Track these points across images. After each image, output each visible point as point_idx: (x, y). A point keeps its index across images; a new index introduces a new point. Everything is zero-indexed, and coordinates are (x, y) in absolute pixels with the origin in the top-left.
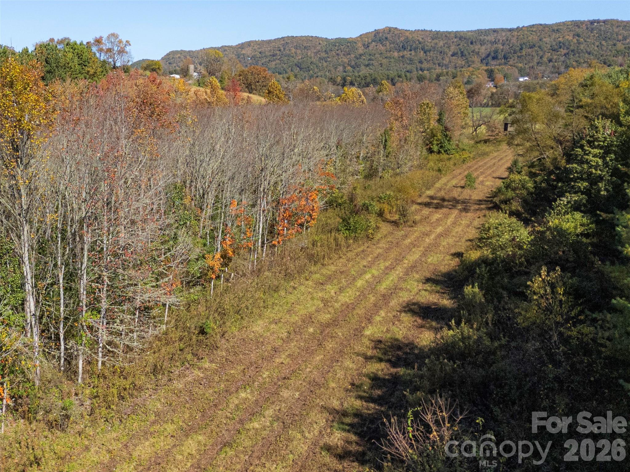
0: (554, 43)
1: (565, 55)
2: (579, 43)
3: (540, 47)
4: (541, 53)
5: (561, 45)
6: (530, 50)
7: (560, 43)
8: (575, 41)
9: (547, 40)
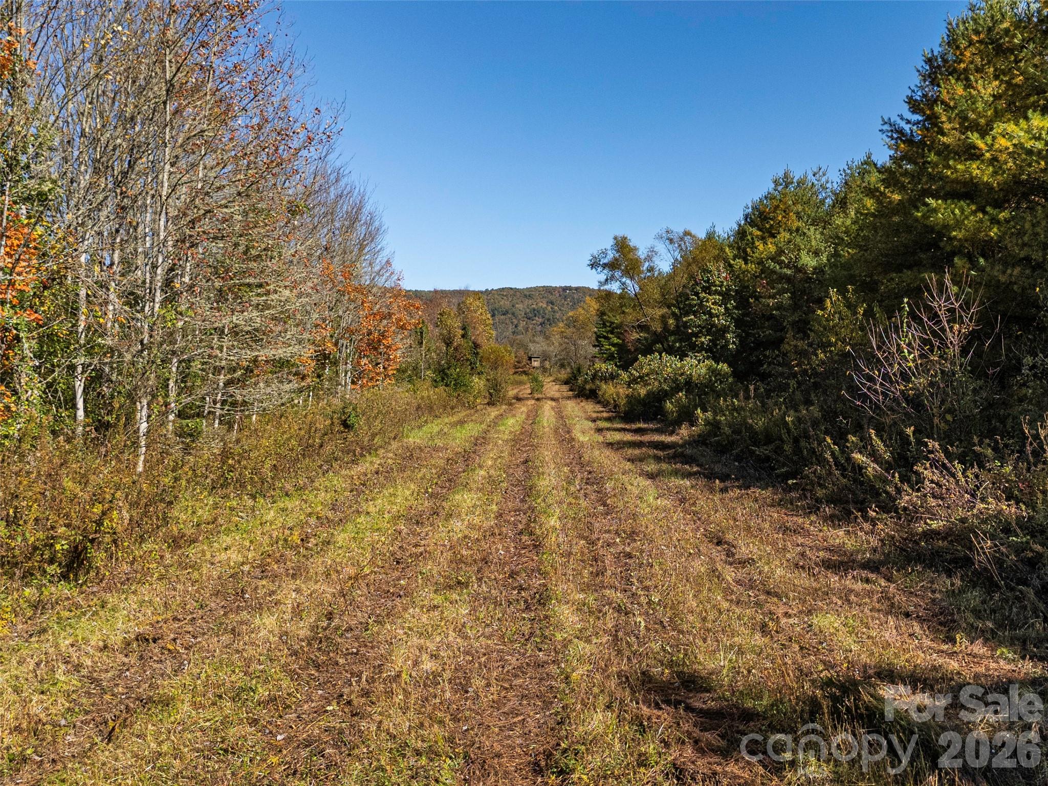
0: (528, 310)
1: (541, 324)
2: (554, 312)
3: (513, 314)
4: (515, 322)
5: (536, 312)
6: (502, 317)
7: (534, 310)
8: (549, 308)
9: (520, 306)
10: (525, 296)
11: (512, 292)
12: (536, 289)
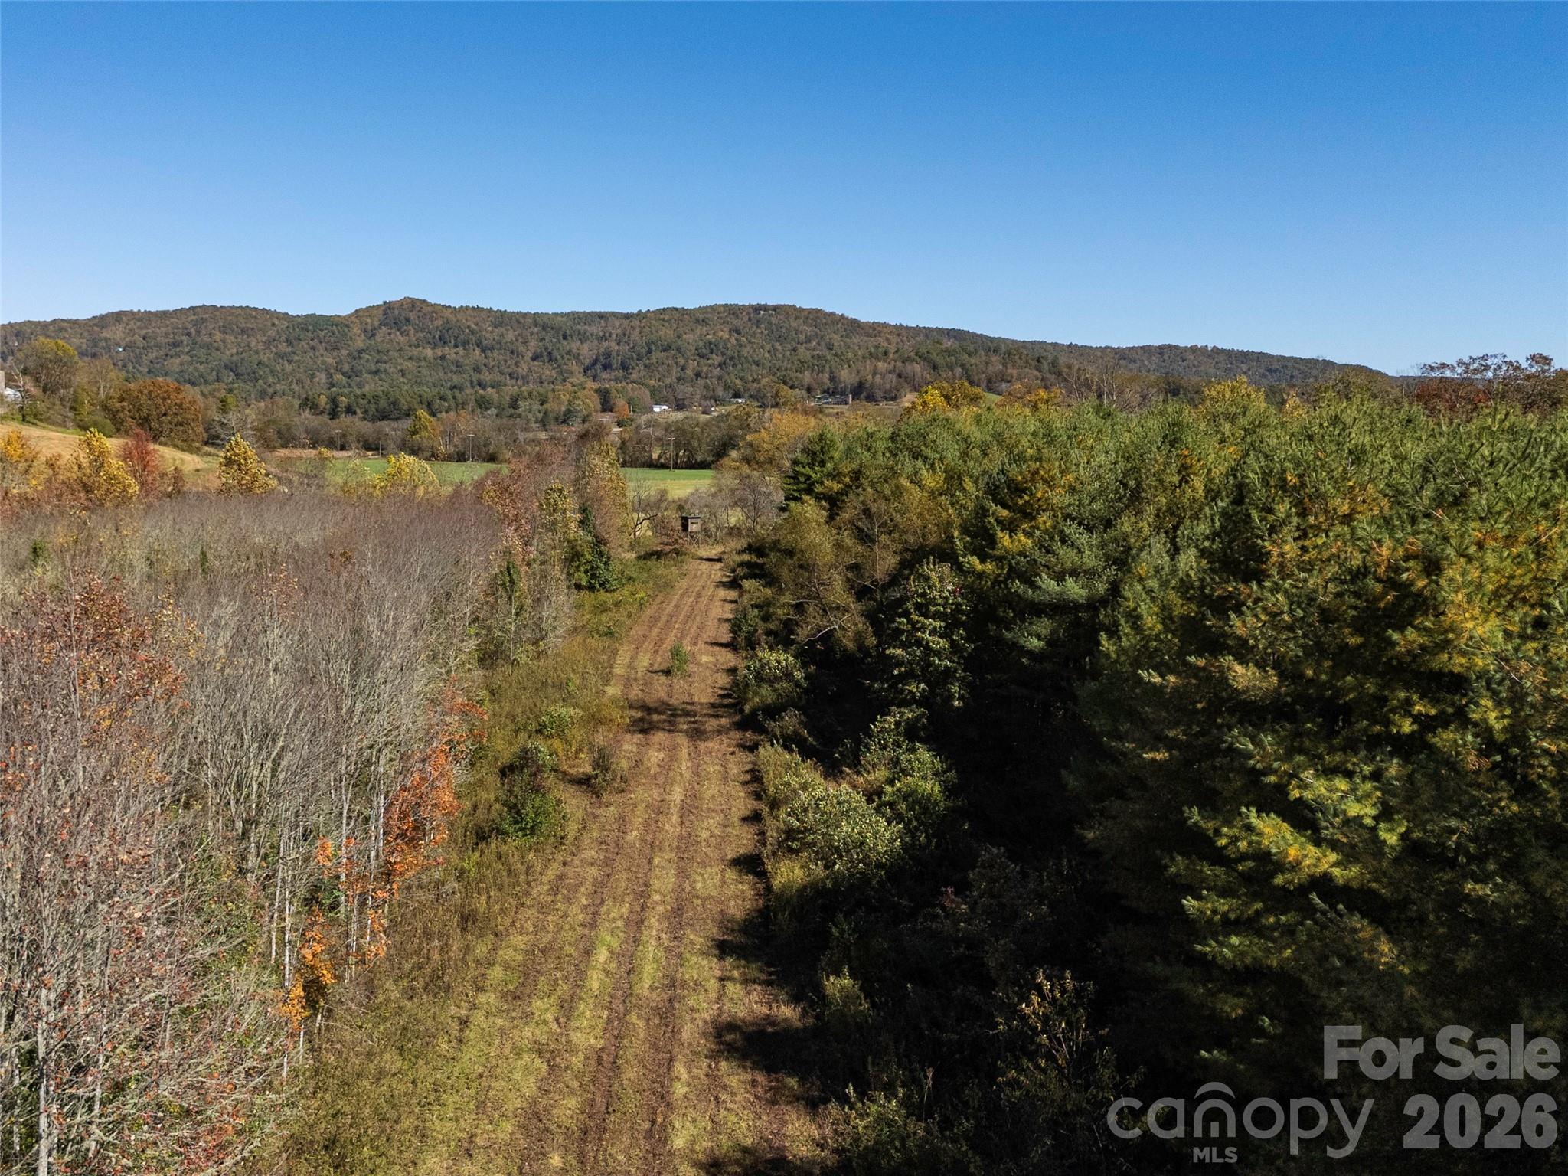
0: (701, 344)
1: (720, 365)
2: (741, 346)
3: (678, 350)
5: (712, 347)
6: (664, 354)
7: (710, 343)
8: (733, 340)
9: (689, 337)
10: (697, 320)
11: (677, 315)
12: (713, 308)
